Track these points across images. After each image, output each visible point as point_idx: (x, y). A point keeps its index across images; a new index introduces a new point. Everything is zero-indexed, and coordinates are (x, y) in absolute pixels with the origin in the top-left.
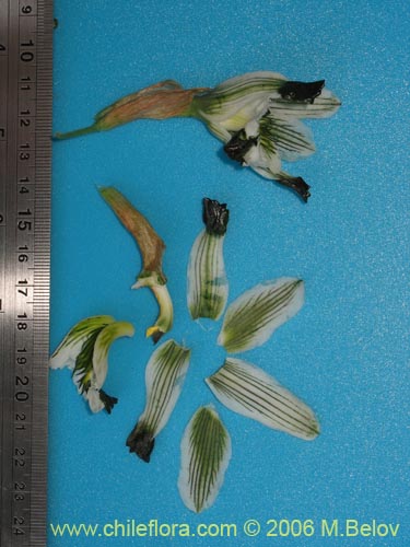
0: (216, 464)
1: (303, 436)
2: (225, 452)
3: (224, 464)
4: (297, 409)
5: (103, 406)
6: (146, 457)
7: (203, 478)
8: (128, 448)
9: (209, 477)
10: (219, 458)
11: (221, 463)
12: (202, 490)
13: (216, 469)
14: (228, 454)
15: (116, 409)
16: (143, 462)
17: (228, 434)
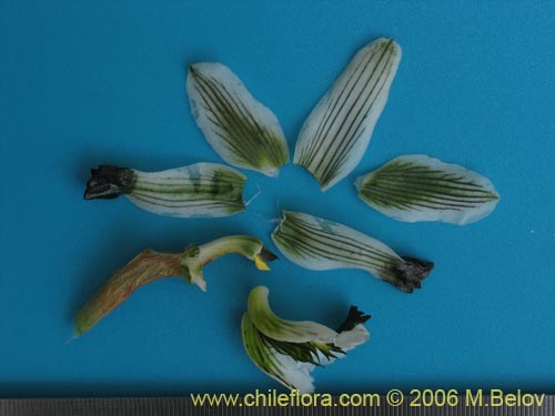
0: (435, 175)
1: (397, 60)
2: (418, 164)
3: (434, 164)
4: (361, 69)
5: (360, 326)
6: (427, 266)
7: (453, 192)
8: (416, 290)
9: (451, 184)
10: (426, 171)
11: (432, 169)
12: (468, 193)
13: (439, 175)
14: (421, 160)
15: (363, 308)
16: (433, 272)
17: (395, 160)
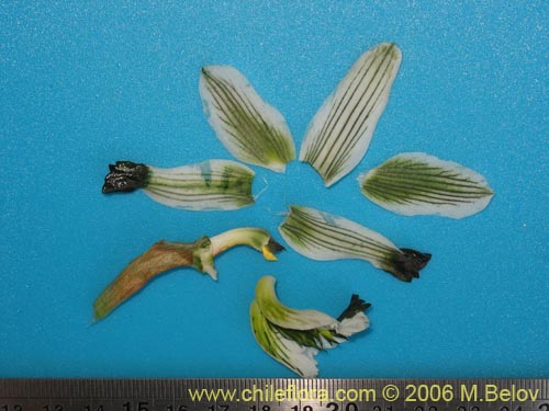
0: (433, 172)
1: (397, 63)
2: (417, 161)
3: (433, 161)
4: (363, 72)
5: (361, 314)
6: (424, 259)
7: (450, 188)
8: (414, 280)
9: (448, 181)
10: (424, 167)
11: (430, 166)
12: (464, 189)
13: (436, 172)
14: (419, 157)
16: (430, 262)
17: (394, 158)
